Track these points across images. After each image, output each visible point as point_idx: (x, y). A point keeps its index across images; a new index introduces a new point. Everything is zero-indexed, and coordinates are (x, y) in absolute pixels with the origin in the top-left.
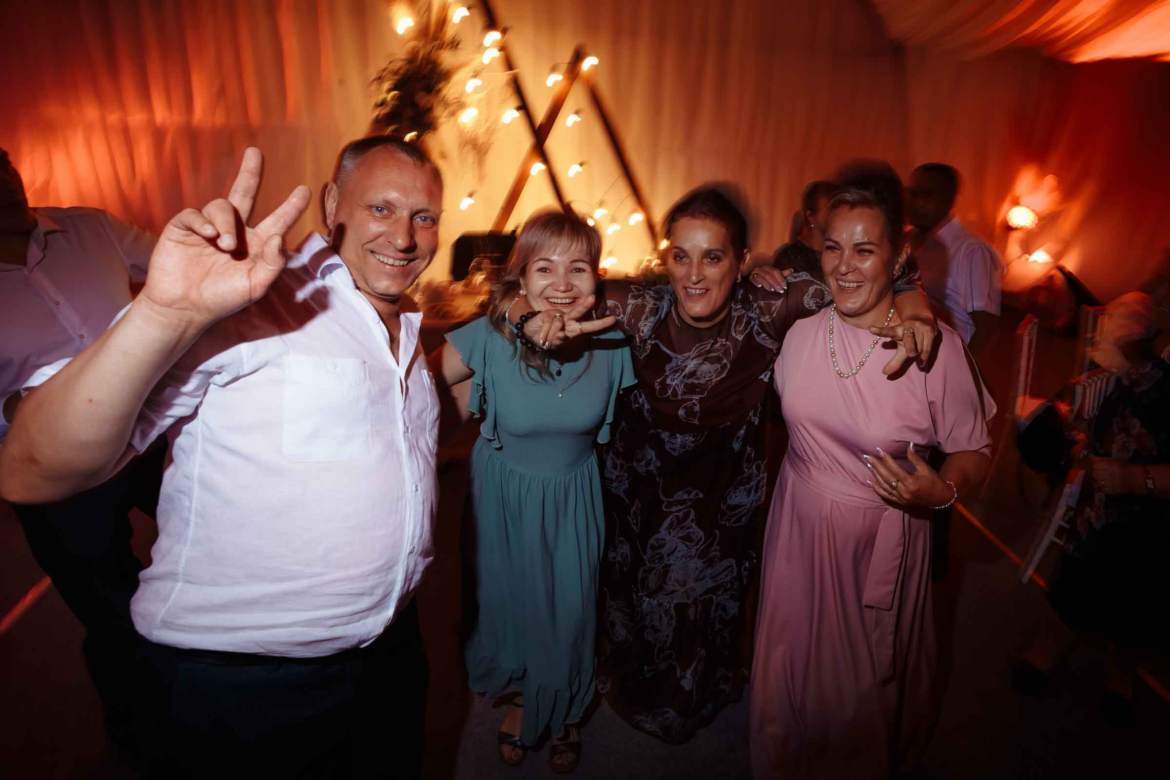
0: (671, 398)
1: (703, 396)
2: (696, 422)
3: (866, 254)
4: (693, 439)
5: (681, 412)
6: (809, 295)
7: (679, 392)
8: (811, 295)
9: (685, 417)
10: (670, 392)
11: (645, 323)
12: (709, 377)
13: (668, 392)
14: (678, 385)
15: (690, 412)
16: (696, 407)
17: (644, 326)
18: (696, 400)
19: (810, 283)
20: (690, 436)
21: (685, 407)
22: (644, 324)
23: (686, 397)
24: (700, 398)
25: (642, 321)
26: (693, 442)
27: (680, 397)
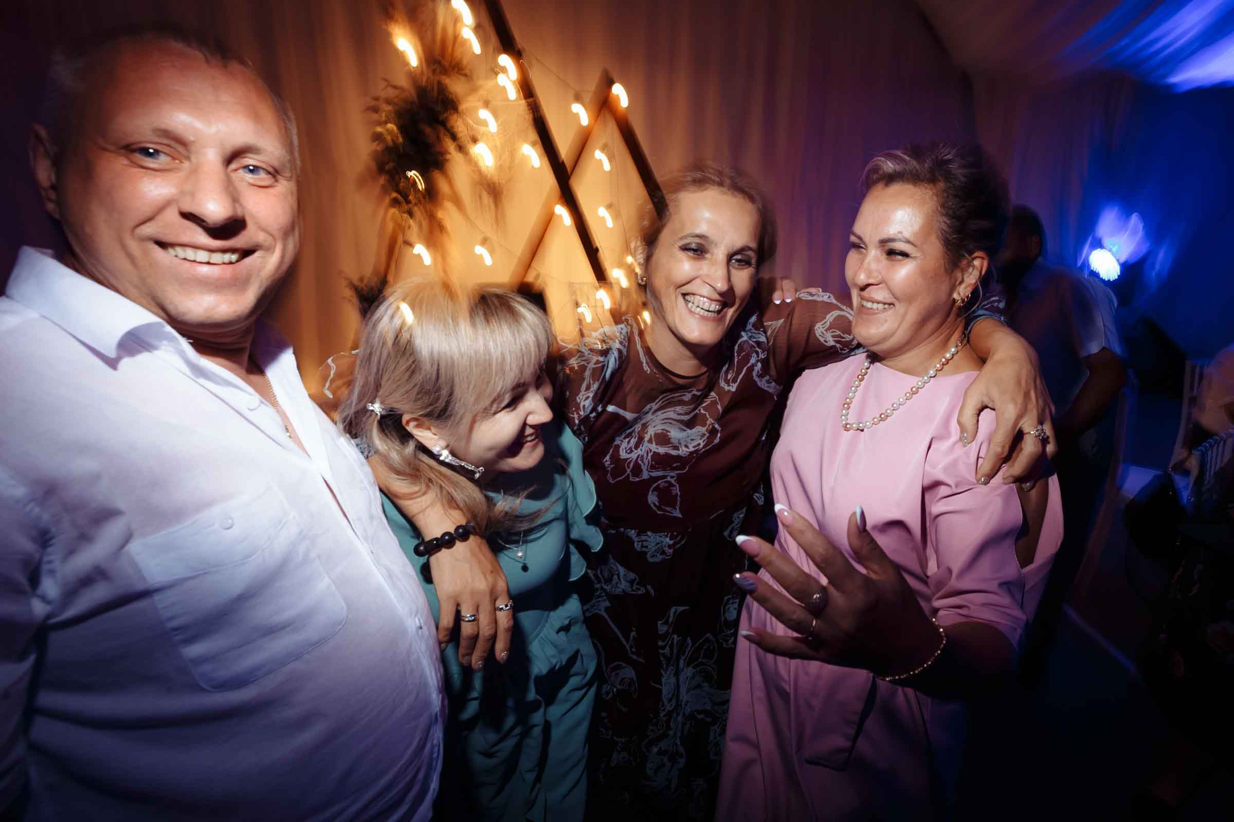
0: (631, 479)
1: (684, 471)
2: (677, 514)
3: (900, 257)
4: (671, 542)
5: (652, 498)
6: (825, 323)
7: (644, 468)
8: (828, 324)
9: (657, 504)
10: (628, 471)
11: (588, 395)
12: (694, 447)
13: (627, 471)
14: (642, 456)
15: (665, 496)
16: (675, 488)
17: (585, 400)
18: (672, 477)
19: (829, 307)
20: (666, 536)
21: (656, 489)
22: (585, 396)
23: (655, 474)
24: (678, 474)
25: (583, 393)
26: (670, 546)
27: (645, 475)
